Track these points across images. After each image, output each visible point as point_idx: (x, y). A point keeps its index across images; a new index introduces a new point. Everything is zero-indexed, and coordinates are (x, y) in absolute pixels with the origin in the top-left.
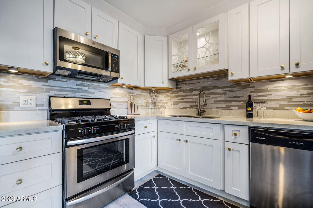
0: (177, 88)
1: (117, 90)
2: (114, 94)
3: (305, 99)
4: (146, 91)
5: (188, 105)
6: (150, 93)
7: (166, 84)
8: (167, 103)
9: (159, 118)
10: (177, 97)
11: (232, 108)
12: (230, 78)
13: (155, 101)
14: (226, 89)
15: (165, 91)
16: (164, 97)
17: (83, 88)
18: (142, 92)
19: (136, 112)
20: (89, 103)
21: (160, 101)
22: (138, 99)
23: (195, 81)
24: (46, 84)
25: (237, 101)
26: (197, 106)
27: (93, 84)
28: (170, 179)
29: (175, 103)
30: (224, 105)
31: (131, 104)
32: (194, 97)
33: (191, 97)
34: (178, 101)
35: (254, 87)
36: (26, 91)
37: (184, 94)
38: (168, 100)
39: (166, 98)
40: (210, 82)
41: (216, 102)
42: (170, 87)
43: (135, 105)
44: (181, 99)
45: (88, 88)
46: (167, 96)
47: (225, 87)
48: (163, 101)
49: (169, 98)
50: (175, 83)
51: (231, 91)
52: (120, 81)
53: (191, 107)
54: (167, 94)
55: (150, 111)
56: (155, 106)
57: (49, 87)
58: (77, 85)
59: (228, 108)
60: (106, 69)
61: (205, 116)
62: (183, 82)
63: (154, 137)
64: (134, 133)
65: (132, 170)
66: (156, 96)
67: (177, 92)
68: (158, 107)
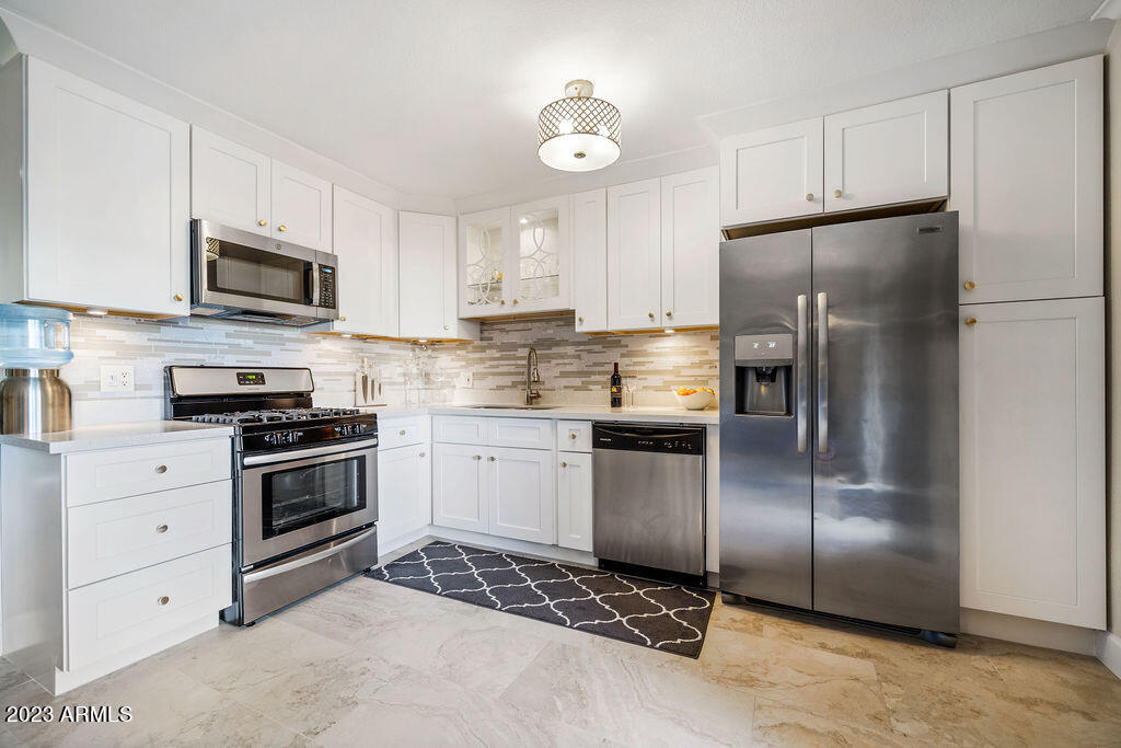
0: (482, 339)
1: (328, 345)
2: (319, 356)
3: (698, 372)
4: (403, 344)
5: (508, 380)
6: (413, 350)
7: (453, 331)
8: (458, 375)
9: (435, 414)
10: (482, 360)
11: (591, 387)
12: (579, 328)
13: (428, 368)
14: (582, 348)
15: (454, 345)
16: (453, 360)
17: (241, 341)
18: (392, 348)
19: (378, 400)
20: (260, 379)
21: (439, 371)
22: (383, 366)
23: (521, 326)
24: (157, 336)
25: (600, 373)
26: (524, 383)
27: (267, 331)
28: (460, 547)
29: (478, 376)
30: (577, 382)
31: (365, 379)
32: (519, 362)
33: (513, 362)
34: (485, 371)
35: (627, 346)
36: (113, 354)
37: (498, 355)
38: (462, 367)
39: (455, 364)
40: (552, 331)
41: (564, 375)
42: (465, 337)
43: (373, 381)
44: (492, 367)
45: (255, 343)
46: (460, 358)
47: (579, 344)
48: (449, 371)
49: (464, 363)
50: (477, 328)
51: (589, 352)
52: (337, 326)
53: (514, 385)
54: (458, 352)
55: (414, 396)
56: (426, 383)
57: (163, 344)
58: (228, 335)
59: (584, 387)
60: (308, 300)
61: (541, 405)
62: (495, 327)
63: (422, 455)
64: (376, 446)
65: (371, 525)
66: (429, 357)
67: (483, 349)
68: (434, 386)
